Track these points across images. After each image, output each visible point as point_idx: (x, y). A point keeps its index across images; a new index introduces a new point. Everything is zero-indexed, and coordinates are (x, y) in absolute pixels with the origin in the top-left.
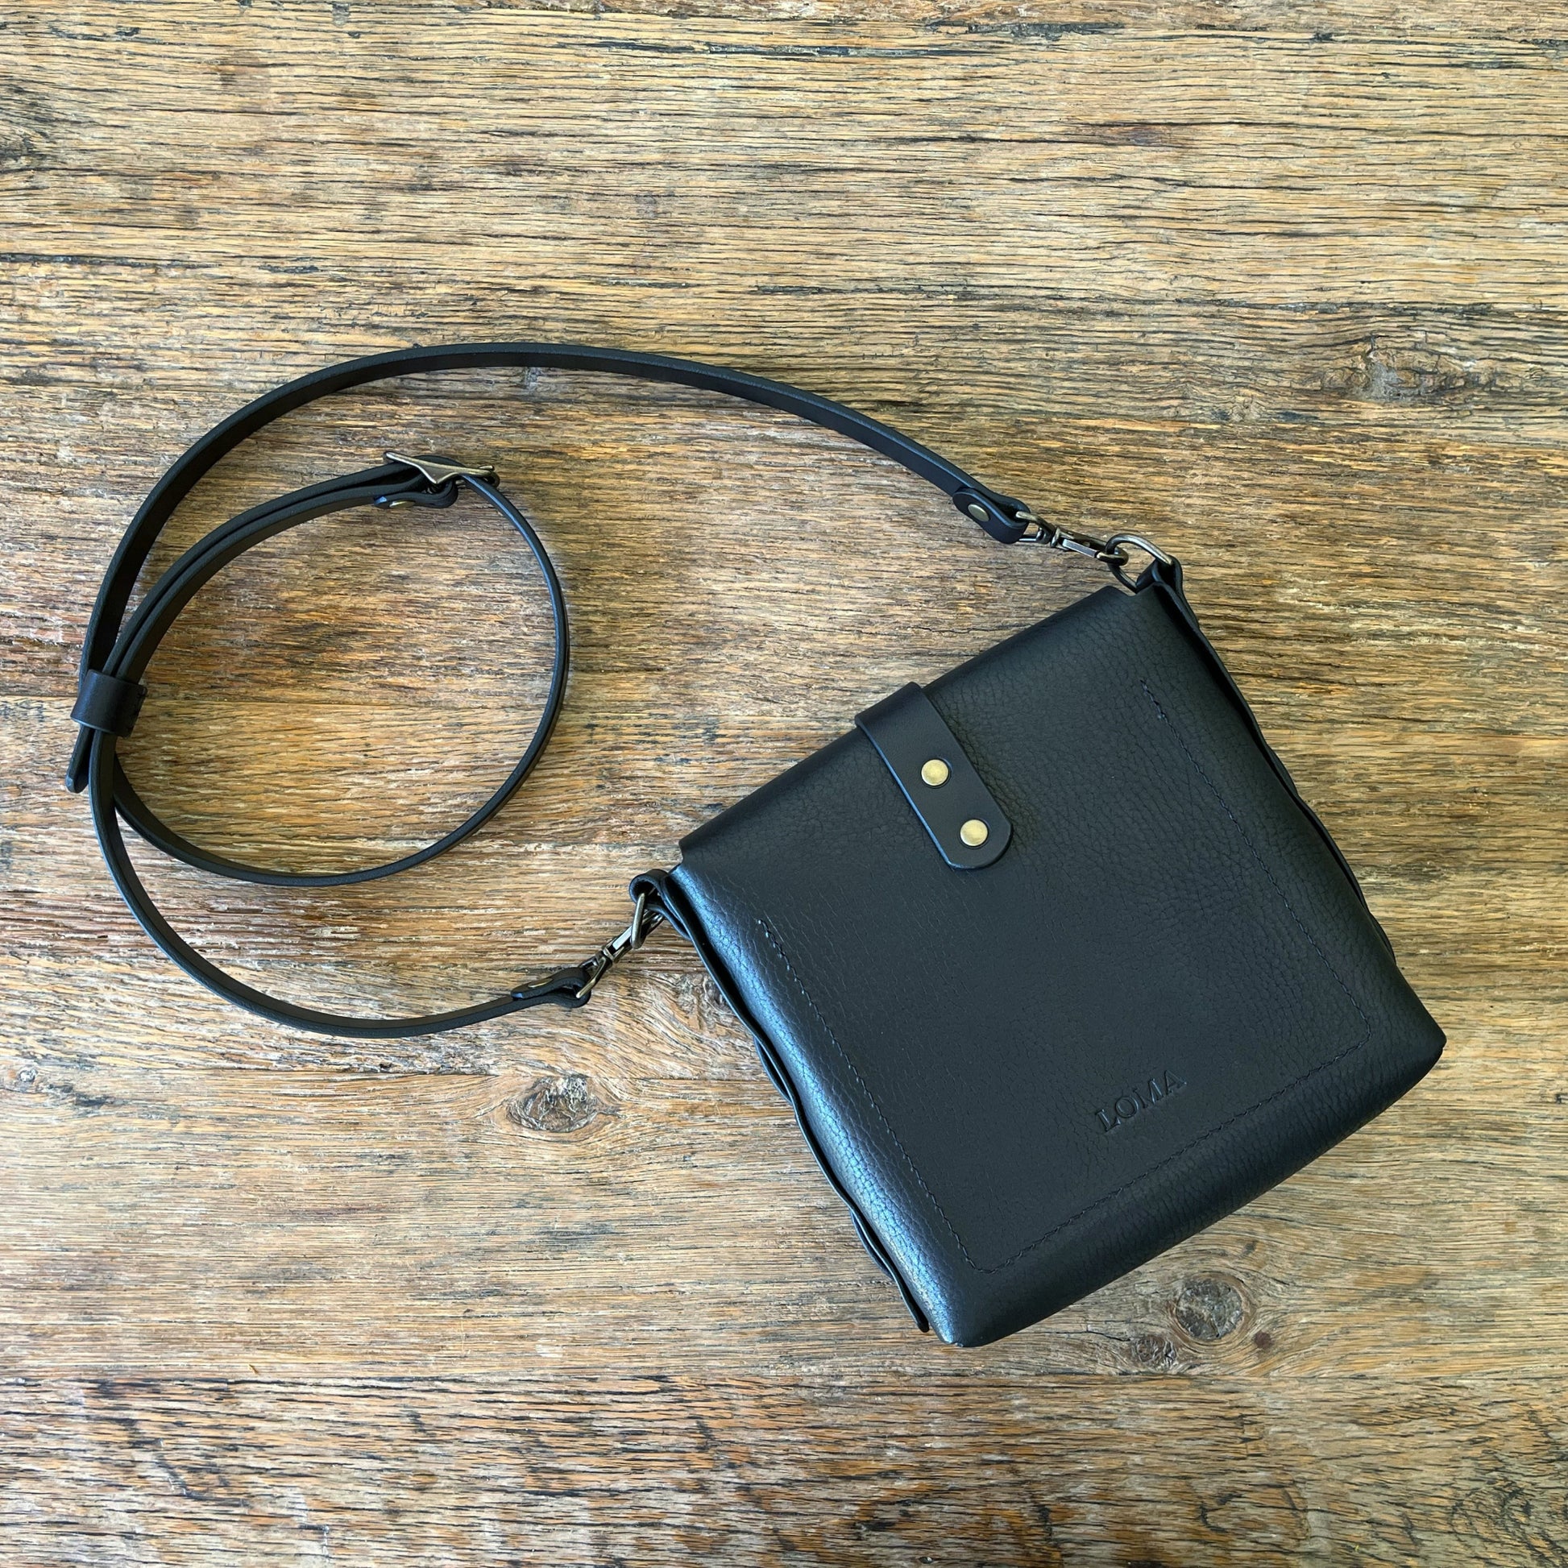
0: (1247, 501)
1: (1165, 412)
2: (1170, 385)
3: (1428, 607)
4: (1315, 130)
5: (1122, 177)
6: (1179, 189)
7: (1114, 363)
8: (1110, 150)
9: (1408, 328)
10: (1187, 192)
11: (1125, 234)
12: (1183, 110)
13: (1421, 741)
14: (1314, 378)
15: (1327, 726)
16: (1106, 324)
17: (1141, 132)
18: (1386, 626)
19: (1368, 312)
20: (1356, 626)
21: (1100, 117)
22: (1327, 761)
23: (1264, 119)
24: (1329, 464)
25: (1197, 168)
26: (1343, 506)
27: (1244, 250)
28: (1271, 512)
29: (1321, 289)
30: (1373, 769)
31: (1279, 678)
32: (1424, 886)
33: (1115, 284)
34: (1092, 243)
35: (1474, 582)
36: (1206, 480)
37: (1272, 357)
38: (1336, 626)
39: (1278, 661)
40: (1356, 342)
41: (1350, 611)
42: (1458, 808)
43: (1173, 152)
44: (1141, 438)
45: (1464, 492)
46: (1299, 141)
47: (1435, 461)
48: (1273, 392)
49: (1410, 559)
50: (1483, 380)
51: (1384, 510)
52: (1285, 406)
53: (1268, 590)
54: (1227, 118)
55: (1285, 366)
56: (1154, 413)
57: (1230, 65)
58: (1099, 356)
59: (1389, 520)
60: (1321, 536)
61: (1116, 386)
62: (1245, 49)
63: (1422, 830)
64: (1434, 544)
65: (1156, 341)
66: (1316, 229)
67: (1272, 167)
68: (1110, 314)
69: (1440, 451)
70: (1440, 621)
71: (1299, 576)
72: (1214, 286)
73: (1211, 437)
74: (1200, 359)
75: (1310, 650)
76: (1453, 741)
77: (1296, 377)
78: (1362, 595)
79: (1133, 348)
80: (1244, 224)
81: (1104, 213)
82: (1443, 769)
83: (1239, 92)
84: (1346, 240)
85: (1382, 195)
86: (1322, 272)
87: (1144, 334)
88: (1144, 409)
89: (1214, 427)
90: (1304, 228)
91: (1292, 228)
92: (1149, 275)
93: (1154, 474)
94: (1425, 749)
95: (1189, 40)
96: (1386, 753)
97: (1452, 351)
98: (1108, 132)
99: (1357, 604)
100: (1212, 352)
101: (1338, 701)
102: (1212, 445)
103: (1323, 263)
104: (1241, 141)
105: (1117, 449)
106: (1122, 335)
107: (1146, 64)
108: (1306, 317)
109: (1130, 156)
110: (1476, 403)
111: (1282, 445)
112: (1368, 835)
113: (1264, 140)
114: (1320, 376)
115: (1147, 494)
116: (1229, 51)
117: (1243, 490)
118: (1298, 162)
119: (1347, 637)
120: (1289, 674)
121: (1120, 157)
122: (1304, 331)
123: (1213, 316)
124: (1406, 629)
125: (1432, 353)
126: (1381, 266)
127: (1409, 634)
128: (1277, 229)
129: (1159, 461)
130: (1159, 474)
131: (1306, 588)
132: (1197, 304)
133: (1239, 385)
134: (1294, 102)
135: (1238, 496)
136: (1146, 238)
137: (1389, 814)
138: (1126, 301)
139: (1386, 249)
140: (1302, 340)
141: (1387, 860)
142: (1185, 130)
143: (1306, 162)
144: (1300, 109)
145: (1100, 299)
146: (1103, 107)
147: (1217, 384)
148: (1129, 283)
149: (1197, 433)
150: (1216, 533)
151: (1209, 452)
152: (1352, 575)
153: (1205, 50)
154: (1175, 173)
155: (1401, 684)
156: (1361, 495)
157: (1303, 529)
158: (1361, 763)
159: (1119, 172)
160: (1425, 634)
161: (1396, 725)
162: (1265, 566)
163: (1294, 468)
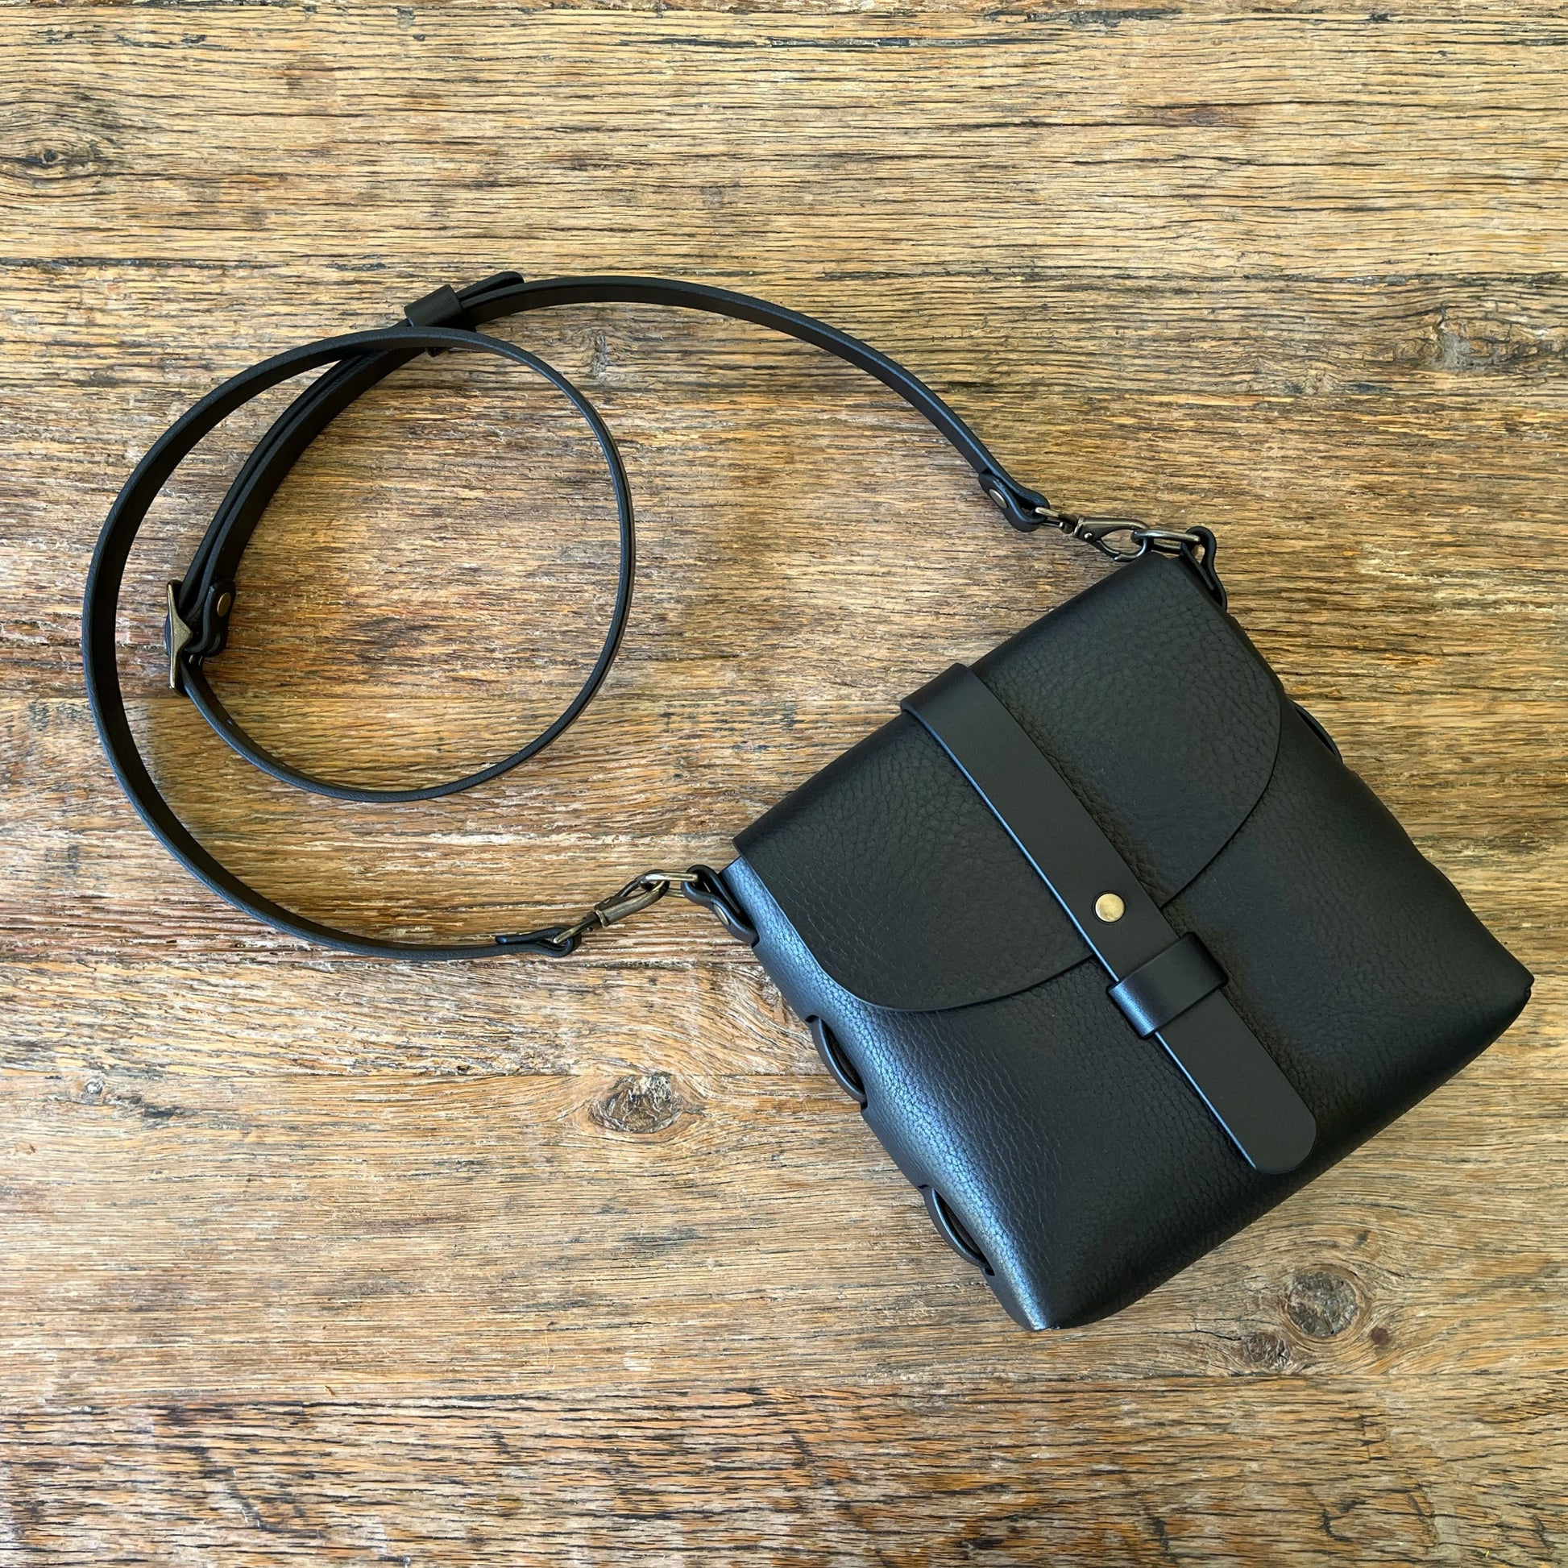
0: (1324, 473)
1: (1237, 387)
2: (1242, 360)
3: (1512, 574)
4: (1376, 108)
5: (1185, 157)
6: (1243, 168)
7: (1184, 340)
8: (1172, 131)
9: (1478, 298)
10: (1250, 170)
11: (1190, 213)
12: (1244, 90)
13: (1513, 710)
14: (1387, 349)
15: (1414, 697)
16: (1176, 302)
17: (1202, 113)
18: (1471, 595)
19: (1437, 283)
20: (1440, 595)
21: (1162, 100)
22: (1418, 732)
23: (1325, 97)
24: (1405, 434)
25: (1259, 148)
26: (1422, 475)
27: (1310, 226)
28: (1349, 484)
29: (1389, 262)
30: (1465, 740)
31: (1365, 650)
32: (1523, 858)
33: (1183, 261)
34: (1158, 223)
35: (1558, 548)
36: (1282, 453)
37: (1343, 330)
38: (1420, 596)
39: (1363, 632)
40: (1427, 313)
41: (1433, 580)
42: (1553, 777)
43: (1235, 132)
44: (1216, 413)
45: (1543, 458)
46: (1360, 119)
47: (1512, 429)
48: (1345, 365)
49: (1492, 527)
50: (1556, 347)
51: (1463, 479)
52: (1359, 378)
53: (1349, 562)
54: (1288, 98)
55: (1357, 339)
56: (1227, 387)
57: (1288, 46)
58: (1168, 333)
59: (1469, 488)
60: (1400, 505)
61: (1187, 362)
62: (1303, 31)
63: (1517, 801)
64: (1515, 510)
65: (1226, 317)
66: (1380, 203)
67: (1334, 144)
68: (1179, 291)
69: (1517, 419)
70: (1525, 588)
71: (1380, 546)
72: (1282, 262)
73: (1285, 411)
74: (1271, 333)
75: (1395, 621)
76: (1546, 709)
77: (1367, 348)
78: (1445, 564)
79: (1203, 324)
80: (1309, 200)
81: (1168, 193)
82: (1535, 738)
83: (1297, 72)
84: (1411, 213)
85: (1446, 169)
86: (1389, 245)
87: (1214, 310)
88: (1216, 384)
89: (1288, 400)
90: (1370, 203)
91: (1358, 203)
92: (1216, 253)
93: (1230, 448)
94: (1516, 718)
95: (1247, 23)
96: (1478, 723)
97: (1524, 320)
98: (1170, 114)
99: (1440, 574)
100: (1283, 326)
101: (1425, 672)
102: (1286, 419)
103: (1390, 236)
104: (1302, 120)
105: (1191, 424)
106: (1191, 312)
107: (1204, 47)
108: (1375, 290)
109: (1191, 137)
110: (1551, 371)
111: (1356, 416)
112: (1462, 807)
113: (1326, 117)
114: (1392, 348)
115: (1223, 468)
116: (1287, 33)
117: (1320, 462)
118: (1360, 138)
119: (1432, 607)
120: (1374, 645)
121: (1182, 138)
122: (1374, 303)
123: (1282, 291)
124: (1491, 597)
125: (1503, 322)
126: (1448, 238)
127: (1495, 602)
128: (1342, 204)
129: (1234, 435)
130: (1235, 448)
131: (1387, 559)
132: (1266, 280)
133: (1311, 358)
134: (1353, 81)
135: (1315, 468)
136: (1211, 216)
137: (1484, 785)
138: (1194, 278)
139: (1451, 222)
140: (1373, 312)
141: (1484, 832)
142: (1247, 110)
143: (1369, 138)
144: (1359, 87)
145: (1168, 277)
146: (1165, 91)
147: (1289, 358)
148: (1197, 261)
149: (1271, 407)
150: (1294, 506)
151: (1285, 425)
152: (1433, 545)
153: (1262, 32)
154: (1238, 152)
155: (1489, 653)
156: (1439, 465)
157: (1383, 500)
158: (1452, 734)
159: (1182, 152)
160: (1510, 602)
161: (1486, 695)
162: (1345, 537)
163: (1370, 439)
